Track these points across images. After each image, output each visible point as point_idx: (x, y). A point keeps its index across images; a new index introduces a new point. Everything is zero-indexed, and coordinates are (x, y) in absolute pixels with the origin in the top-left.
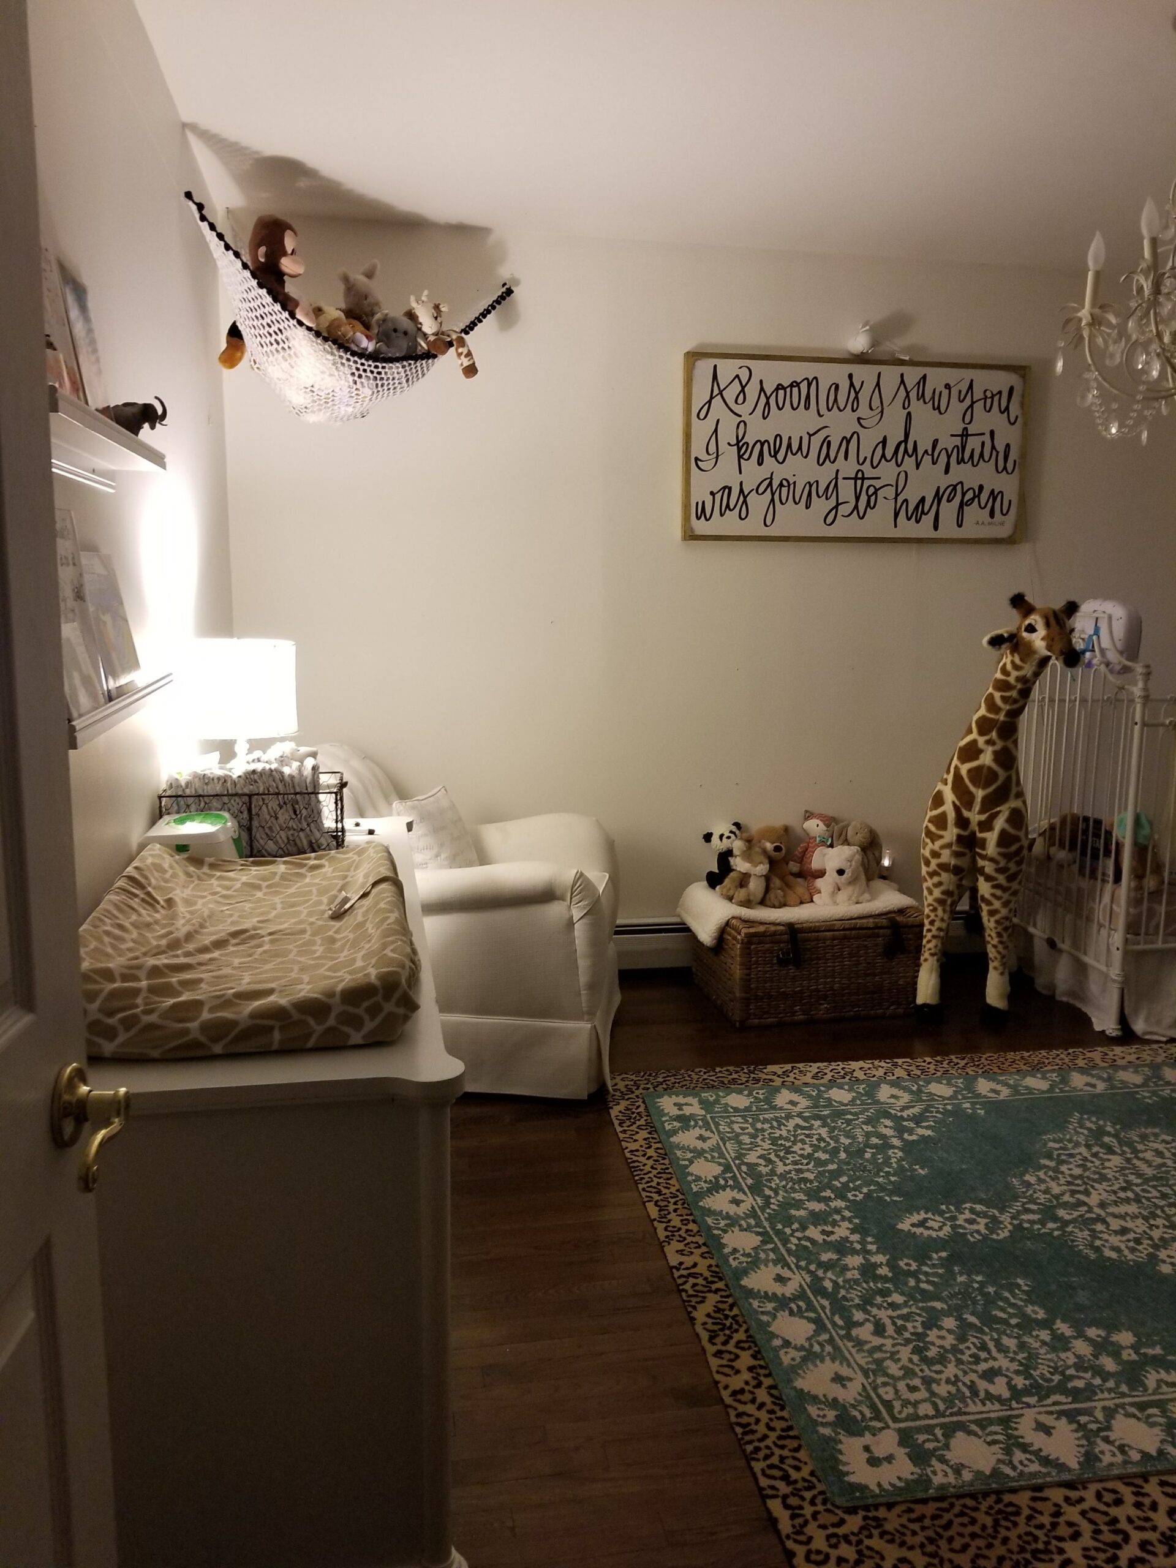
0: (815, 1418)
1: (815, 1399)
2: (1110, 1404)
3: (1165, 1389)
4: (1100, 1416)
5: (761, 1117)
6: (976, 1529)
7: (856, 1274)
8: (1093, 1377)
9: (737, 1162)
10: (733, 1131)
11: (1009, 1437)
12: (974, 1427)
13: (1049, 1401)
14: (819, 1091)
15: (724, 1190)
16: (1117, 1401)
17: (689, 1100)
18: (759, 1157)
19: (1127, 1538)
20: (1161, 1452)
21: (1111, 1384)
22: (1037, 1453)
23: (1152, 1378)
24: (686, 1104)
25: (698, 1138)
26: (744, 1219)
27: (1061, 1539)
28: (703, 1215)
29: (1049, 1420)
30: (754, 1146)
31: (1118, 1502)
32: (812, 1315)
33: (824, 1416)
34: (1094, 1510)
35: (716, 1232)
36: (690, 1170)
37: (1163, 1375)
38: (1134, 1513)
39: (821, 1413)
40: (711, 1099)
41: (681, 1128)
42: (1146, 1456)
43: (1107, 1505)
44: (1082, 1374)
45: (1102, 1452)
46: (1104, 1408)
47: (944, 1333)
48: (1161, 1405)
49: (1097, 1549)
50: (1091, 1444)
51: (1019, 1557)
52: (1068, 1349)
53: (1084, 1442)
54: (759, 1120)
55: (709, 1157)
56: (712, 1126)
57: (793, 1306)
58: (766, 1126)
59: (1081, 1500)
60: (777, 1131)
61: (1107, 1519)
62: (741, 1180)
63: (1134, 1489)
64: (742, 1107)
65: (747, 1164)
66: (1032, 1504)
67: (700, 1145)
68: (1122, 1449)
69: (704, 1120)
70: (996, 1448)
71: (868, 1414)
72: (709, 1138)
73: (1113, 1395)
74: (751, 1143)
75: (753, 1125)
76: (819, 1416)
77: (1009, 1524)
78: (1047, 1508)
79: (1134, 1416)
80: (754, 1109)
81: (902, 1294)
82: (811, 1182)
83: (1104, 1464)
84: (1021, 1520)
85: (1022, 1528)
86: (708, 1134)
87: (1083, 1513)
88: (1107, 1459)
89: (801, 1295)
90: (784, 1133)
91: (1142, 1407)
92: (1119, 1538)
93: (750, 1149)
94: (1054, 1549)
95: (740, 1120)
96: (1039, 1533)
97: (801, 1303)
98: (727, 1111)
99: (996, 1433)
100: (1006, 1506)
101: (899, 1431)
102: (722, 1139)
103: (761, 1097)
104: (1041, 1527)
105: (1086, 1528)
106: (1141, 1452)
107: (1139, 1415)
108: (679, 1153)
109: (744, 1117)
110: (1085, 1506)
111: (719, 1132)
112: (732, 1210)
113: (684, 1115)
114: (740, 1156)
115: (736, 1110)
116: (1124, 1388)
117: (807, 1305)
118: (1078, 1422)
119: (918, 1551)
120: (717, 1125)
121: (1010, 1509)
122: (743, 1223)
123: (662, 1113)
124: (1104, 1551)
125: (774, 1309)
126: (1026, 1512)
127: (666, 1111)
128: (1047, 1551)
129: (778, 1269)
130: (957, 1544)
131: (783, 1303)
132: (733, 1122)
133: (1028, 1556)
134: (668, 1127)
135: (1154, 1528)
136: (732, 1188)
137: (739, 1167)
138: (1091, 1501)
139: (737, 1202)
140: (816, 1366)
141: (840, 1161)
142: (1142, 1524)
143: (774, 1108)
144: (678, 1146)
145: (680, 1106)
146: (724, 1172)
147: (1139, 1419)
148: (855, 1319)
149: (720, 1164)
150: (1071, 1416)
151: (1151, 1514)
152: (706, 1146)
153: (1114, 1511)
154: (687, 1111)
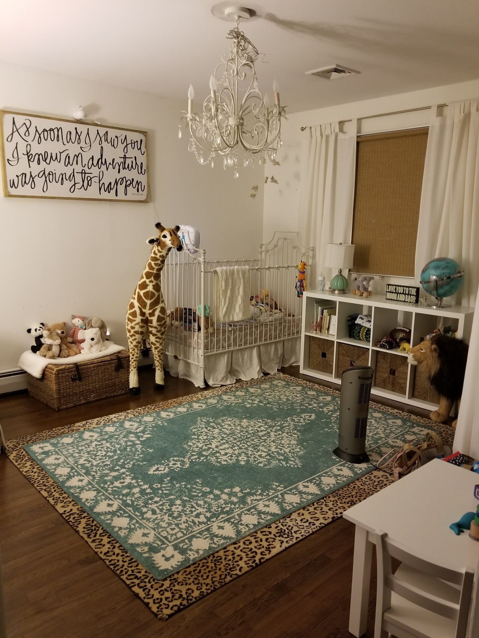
0: (141, 552)
1: (138, 545)
2: (239, 512)
3: (254, 502)
4: (237, 517)
5: (80, 445)
6: (210, 569)
7: (139, 495)
8: (231, 505)
9: (76, 465)
10: (69, 453)
11: (211, 534)
12: (198, 535)
13: (220, 518)
14: (101, 429)
15: (74, 477)
16: (241, 511)
17: (46, 444)
18: (85, 460)
19: (256, 553)
20: (258, 522)
21: (237, 506)
22: (221, 536)
23: (249, 500)
24: (44, 447)
25: (55, 459)
26: (86, 486)
27: (237, 562)
28: (68, 489)
29: (222, 524)
30: (81, 457)
31: (251, 543)
32: (127, 515)
33: (144, 550)
34: (244, 548)
35: (76, 495)
36: (56, 473)
37: (252, 498)
38: (256, 544)
39: (142, 549)
40: (55, 442)
41: (46, 457)
42: (254, 525)
43: (248, 545)
44: (227, 506)
45: (241, 529)
46: (237, 514)
47: (177, 506)
48: (254, 507)
49: (249, 560)
50: (237, 527)
51: (226, 572)
52: (221, 499)
53: (235, 528)
54: (79, 446)
55: (63, 466)
56: (60, 453)
57: (118, 514)
58: (83, 448)
59: (240, 546)
60: (88, 449)
61: (249, 550)
62: (79, 471)
63: (254, 537)
64: (70, 442)
65: (80, 465)
66: (225, 554)
67: (57, 462)
68: (247, 525)
69: (55, 451)
70: (207, 540)
71: (160, 543)
72: (60, 458)
73: (239, 509)
74: (79, 456)
75: (77, 449)
76: (142, 550)
77: (220, 563)
78: (230, 553)
79: (247, 514)
80: (76, 442)
81: (158, 497)
82: (109, 465)
83: (243, 532)
84: (223, 560)
85: (224, 563)
86: (58, 457)
87: (241, 550)
88: (243, 531)
89: (120, 509)
90: (92, 449)
91: (249, 510)
92: (254, 554)
93: (80, 458)
94: (236, 566)
95: (71, 448)
96: (230, 562)
97: (121, 512)
98: (64, 446)
99: (206, 534)
100: (217, 558)
101: (173, 545)
102: (66, 457)
103: (77, 437)
104: (230, 560)
105: (244, 555)
106: (253, 524)
107: (249, 513)
108: (48, 467)
109: (72, 446)
110: (241, 548)
111: (64, 455)
112: (80, 484)
113: (45, 451)
114: (76, 462)
115: (68, 444)
116: (242, 506)
117: (124, 512)
118: (231, 522)
119: (192, 584)
120: (62, 452)
121: (218, 558)
122: (86, 488)
123: (35, 453)
124: (251, 560)
125: (111, 517)
126: (224, 557)
127: (36, 451)
128: (234, 567)
129: (107, 502)
130: (205, 577)
131: (113, 514)
132: (68, 449)
133: (229, 571)
134: (39, 458)
135: (263, 547)
136: (77, 475)
137: (77, 467)
138: (242, 546)
139: (81, 481)
140: (135, 533)
141: (118, 454)
142: (259, 547)
143: (84, 440)
144: (47, 465)
145: (42, 448)
146: (71, 470)
147: (249, 514)
148: (144, 511)
149: (68, 467)
150: (228, 520)
151: (261, 543)
152: (60, 461)
153: (250, 546)
154: (46, 449)
